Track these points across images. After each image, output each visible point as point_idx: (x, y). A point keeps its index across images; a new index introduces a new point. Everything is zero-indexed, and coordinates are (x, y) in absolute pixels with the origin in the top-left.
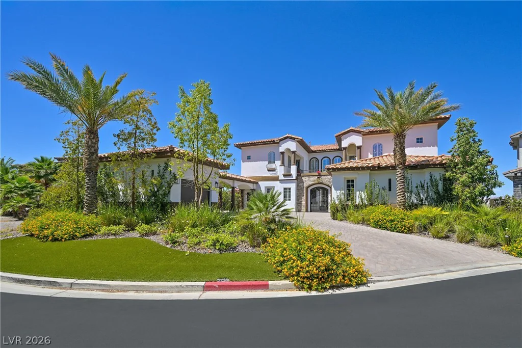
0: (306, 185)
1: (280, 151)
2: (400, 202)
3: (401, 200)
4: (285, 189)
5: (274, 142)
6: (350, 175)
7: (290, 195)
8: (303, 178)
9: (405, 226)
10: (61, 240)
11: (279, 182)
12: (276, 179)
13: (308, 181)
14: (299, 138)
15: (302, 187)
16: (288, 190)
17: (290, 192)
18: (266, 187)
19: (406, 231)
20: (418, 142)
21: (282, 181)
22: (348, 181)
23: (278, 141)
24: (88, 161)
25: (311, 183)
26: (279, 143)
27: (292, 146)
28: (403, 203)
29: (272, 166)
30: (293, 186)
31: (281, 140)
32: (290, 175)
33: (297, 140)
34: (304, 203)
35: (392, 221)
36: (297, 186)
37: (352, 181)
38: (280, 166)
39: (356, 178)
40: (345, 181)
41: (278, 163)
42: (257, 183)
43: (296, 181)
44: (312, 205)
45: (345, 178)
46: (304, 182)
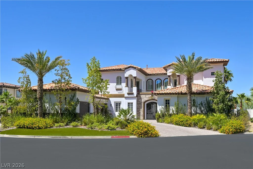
0: (143, 101)
1: (125, 76)
2: (189, 112)
3: (189, 111)
4: (129, 103)
5: (120, 70)
6: (167, 97)
7: (132, 107)
8: (142, 96)
9: (188, 124)
10: (42, 129)
11: (124, 98)
12: (122, 96)
13: (145, 98)
14: (139, 67)
15: (141, 102)
16: (131, 104)
17: (132, 105)
18: (115, 102)
19: (188, 126)
20: (212, 75)
21: (126, 98)
22: (166, 101)
23: (124, 69)
24: (41, 94)
25: (147, 99)
26: (124, 70)
27: (134, 73)
28: (190, 113)
29: (119, 87)
30: (134, 102)
31: (126, 69)
32: (133, 94)
33: (137, 69)
34: (142, 113)
35: (182, 121)
36: (137, 101)
37: (169, 100)
38: (125, 87)
39: (170, 99)
40: (164, 100)
41: (124, 85)
42: (108, 99)
43: (137, 98)
44: (148, 115)
45: (164, 99)
46: (142, 98)
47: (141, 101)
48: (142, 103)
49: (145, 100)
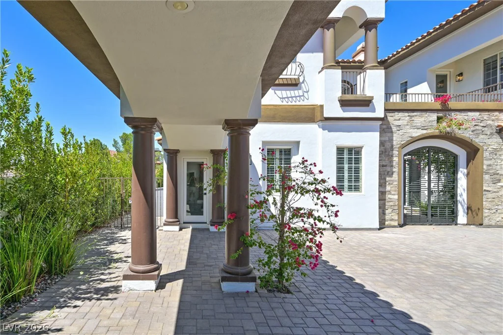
0: (397, 141)
4: (340, 150)
13: (408, 127)
15: (390, 145)
16: (352, 156)
17: (358, 161)
18: (265, 144)
21: (330, 123)
25: (416, 133)
30: (370, 142)
32: (366, 103)
46: (394, 129)
47: (391, 140)
48: (395, 152)
49: (406, 139)
